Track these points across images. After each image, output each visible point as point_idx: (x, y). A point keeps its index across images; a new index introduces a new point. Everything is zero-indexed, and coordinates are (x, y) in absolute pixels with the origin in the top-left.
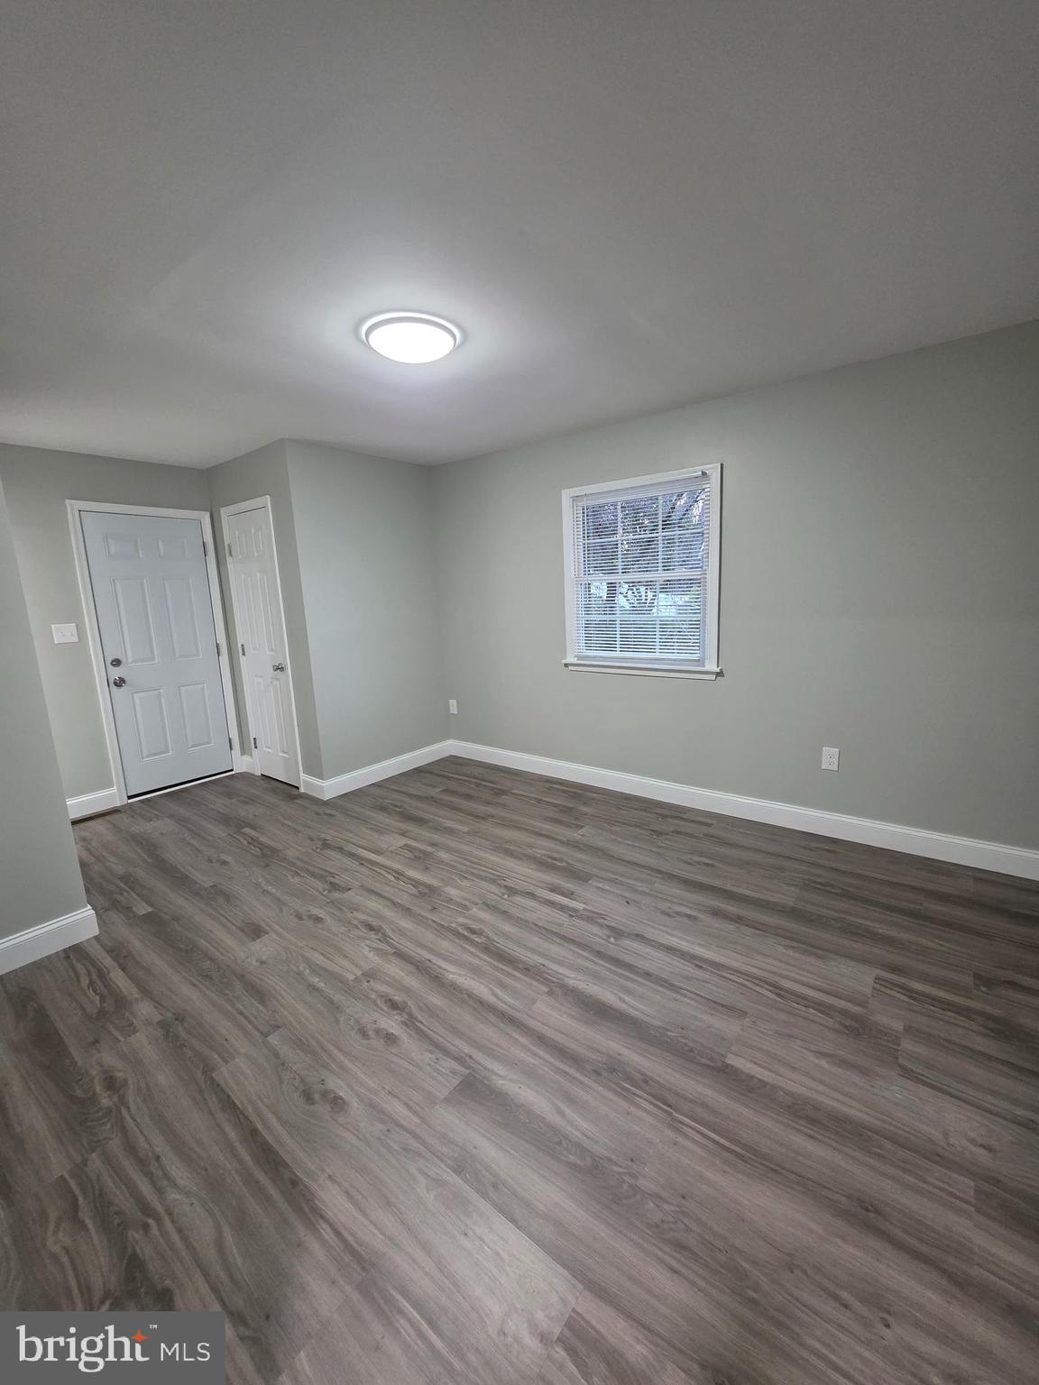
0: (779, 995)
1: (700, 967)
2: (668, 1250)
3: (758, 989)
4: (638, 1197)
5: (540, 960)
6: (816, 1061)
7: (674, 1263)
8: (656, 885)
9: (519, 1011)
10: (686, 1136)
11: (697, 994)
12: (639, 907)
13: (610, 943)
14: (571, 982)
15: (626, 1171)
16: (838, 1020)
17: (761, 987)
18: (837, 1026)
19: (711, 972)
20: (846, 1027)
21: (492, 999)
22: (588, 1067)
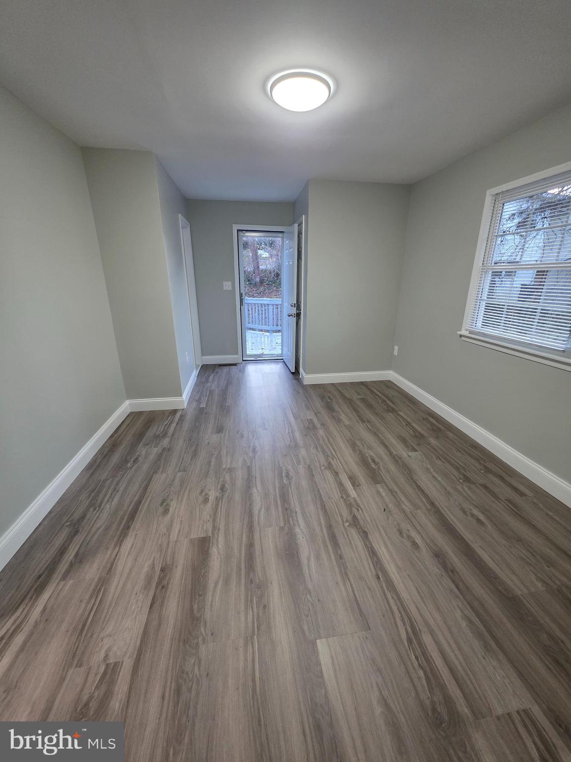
0: (410, 641)
1: (378, 578)
2: (173, 687)
3: (400, 623)
4: (194, 651)
5: (298, 509)
6: (375, 702)
7: (167, 694)
8: (419, 511)
9: (259, 525)
10: (246, 651)
11: (353, 591)
12: (388, 517)
13: (343, 525)
14: (297, 530)
15: (204, 635)
16: (435, 699)
17: (404, 624)
18: (428, 702)
19: (382, 587)
20: (434, 710)
21: (256, 512)
22: (251, 576)
